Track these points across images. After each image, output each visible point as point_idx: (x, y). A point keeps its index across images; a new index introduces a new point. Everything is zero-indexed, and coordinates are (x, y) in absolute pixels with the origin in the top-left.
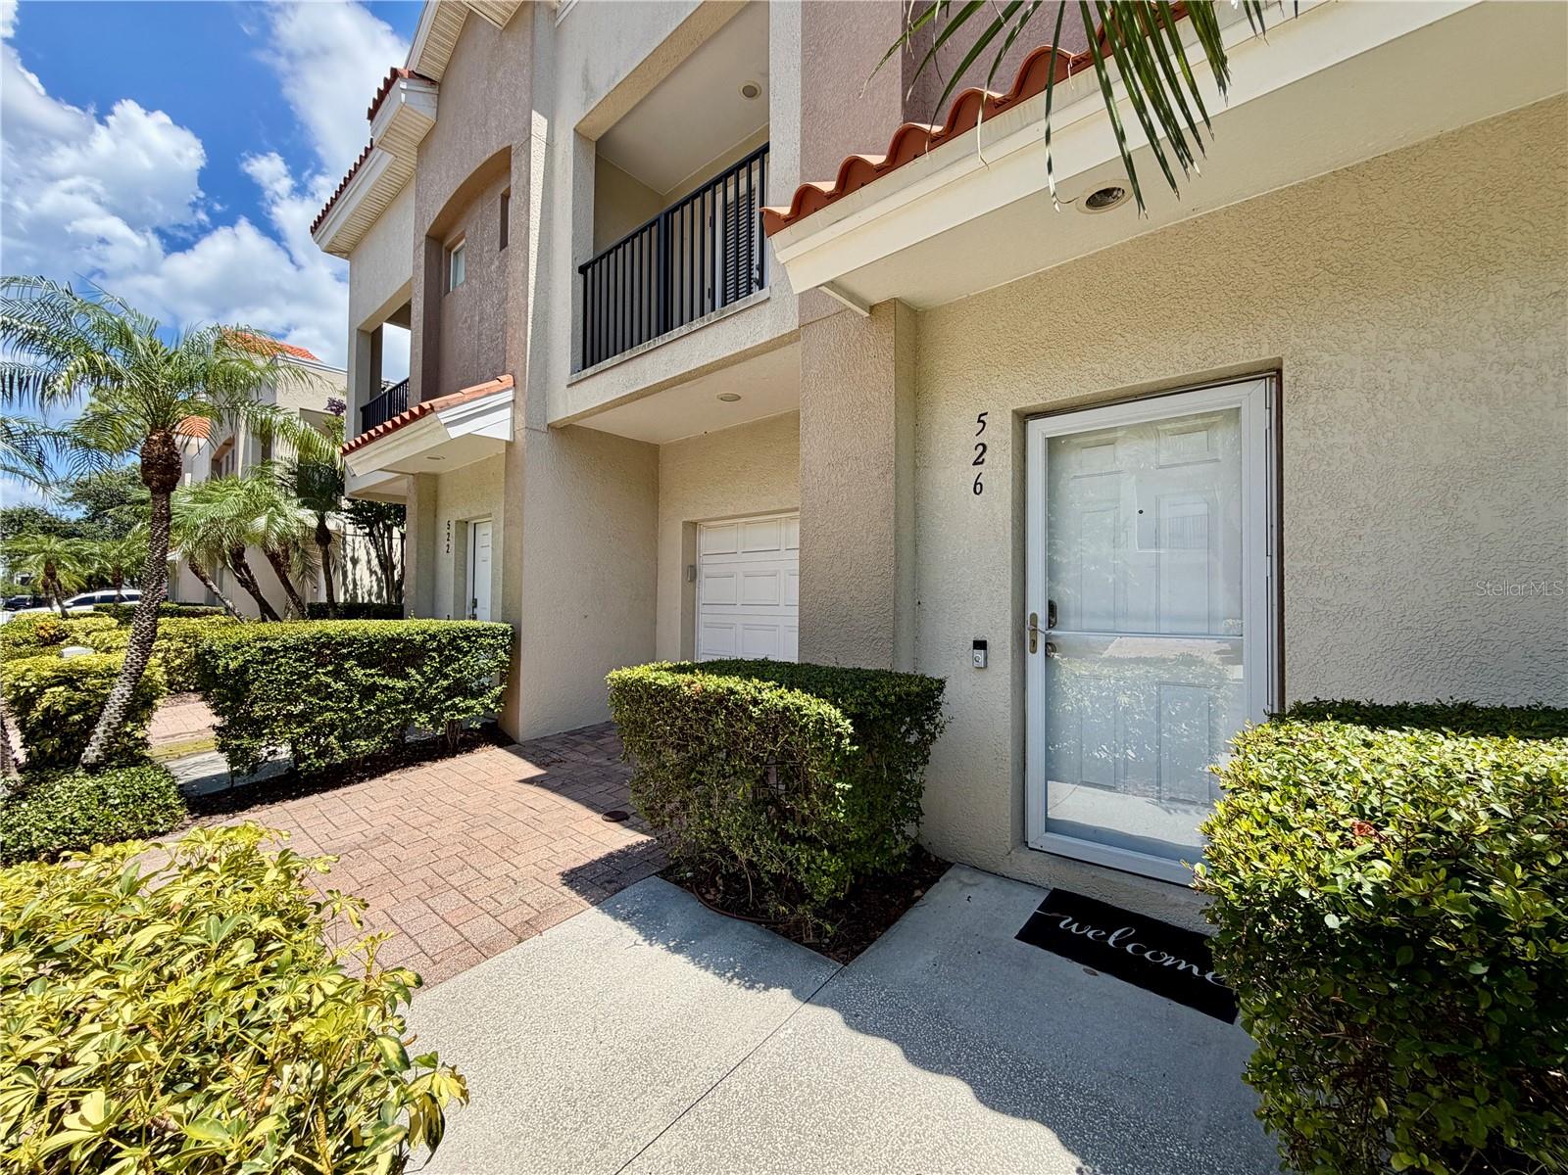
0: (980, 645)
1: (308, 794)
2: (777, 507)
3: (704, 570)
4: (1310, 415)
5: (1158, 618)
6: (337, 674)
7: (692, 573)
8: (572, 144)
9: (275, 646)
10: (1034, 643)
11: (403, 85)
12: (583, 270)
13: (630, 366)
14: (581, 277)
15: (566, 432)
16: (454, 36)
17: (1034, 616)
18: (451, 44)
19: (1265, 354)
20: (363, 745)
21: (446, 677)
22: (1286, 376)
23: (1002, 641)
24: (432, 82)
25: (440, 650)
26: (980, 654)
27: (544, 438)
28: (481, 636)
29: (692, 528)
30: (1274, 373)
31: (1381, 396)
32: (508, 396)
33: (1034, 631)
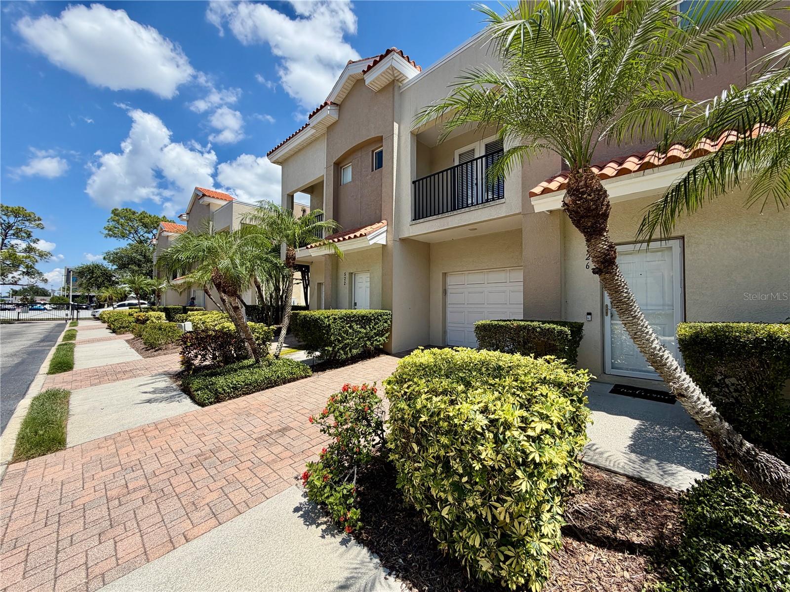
0: (589, 314)
1: (340, 367)
2: (487, 268)
3: (449, 291)
4: (693, 250)
5: (647, 305)
6: (351, 327)
7: (445, 292)
8: (410, 137)
9: (337, 317)
10: (607, 313)
11: (329, 108)
12: (414, 182)
13: (441, 220)
14: (413, 185)
15: (405, 241)
16: (349, 89)
17: (607, 305)
18: (347, 92)
19: (680, 234)
20: (355, 351)
21: (375, 329)
22: (686, 240)
23: (597, 312)
24: (337, 105)
25: (374, 320)
26: (589, 317)
27: (398, 243)
28: (384, 315)
29: (445, 274)
30: (683, 237)
31: (711, 247)
32: (385, 228)
33: (607, 310)
